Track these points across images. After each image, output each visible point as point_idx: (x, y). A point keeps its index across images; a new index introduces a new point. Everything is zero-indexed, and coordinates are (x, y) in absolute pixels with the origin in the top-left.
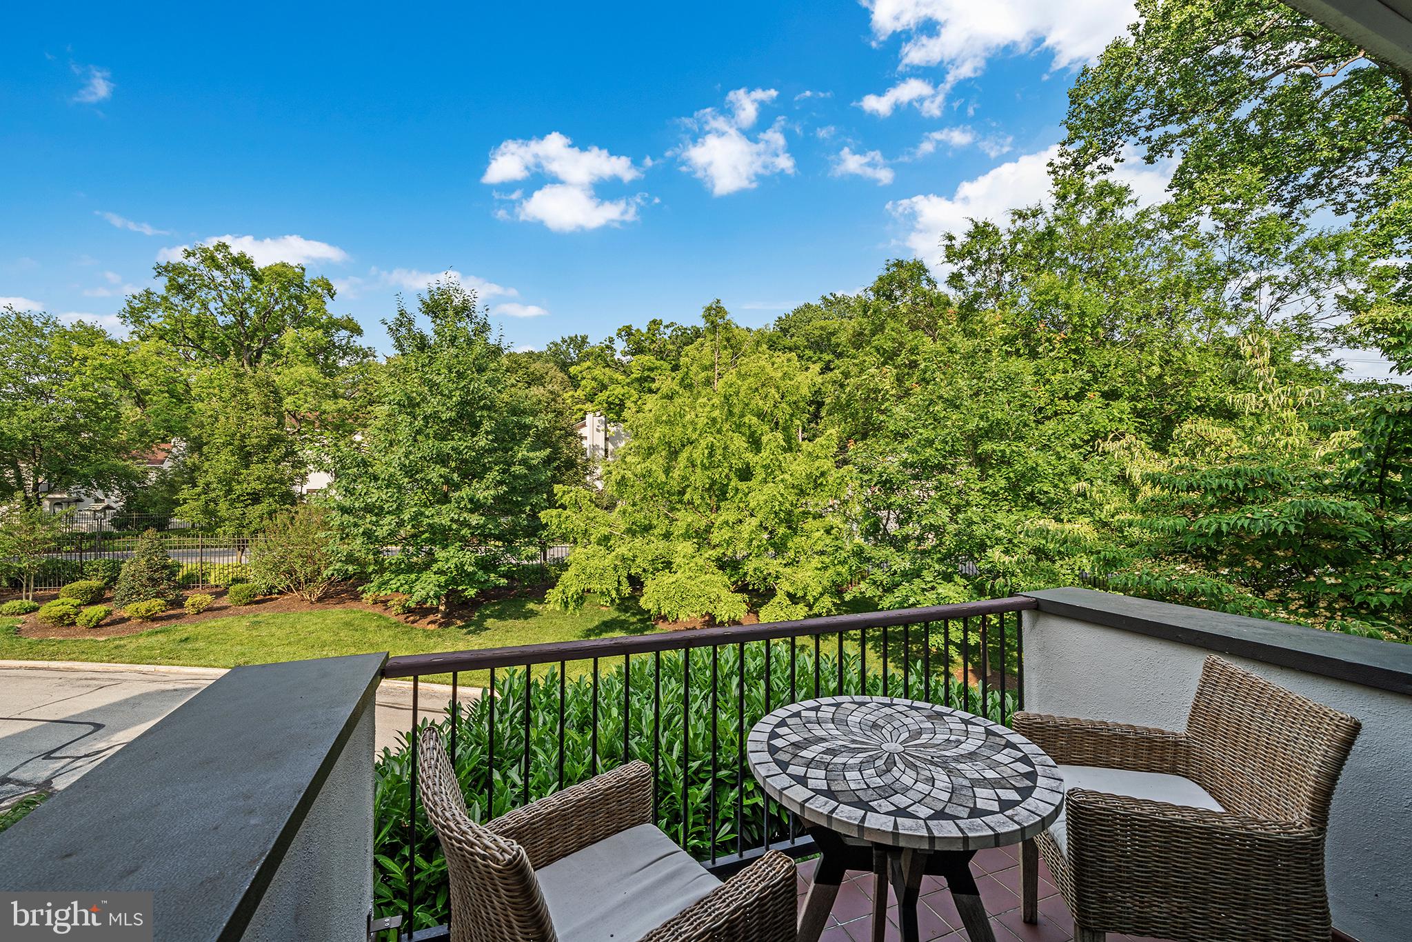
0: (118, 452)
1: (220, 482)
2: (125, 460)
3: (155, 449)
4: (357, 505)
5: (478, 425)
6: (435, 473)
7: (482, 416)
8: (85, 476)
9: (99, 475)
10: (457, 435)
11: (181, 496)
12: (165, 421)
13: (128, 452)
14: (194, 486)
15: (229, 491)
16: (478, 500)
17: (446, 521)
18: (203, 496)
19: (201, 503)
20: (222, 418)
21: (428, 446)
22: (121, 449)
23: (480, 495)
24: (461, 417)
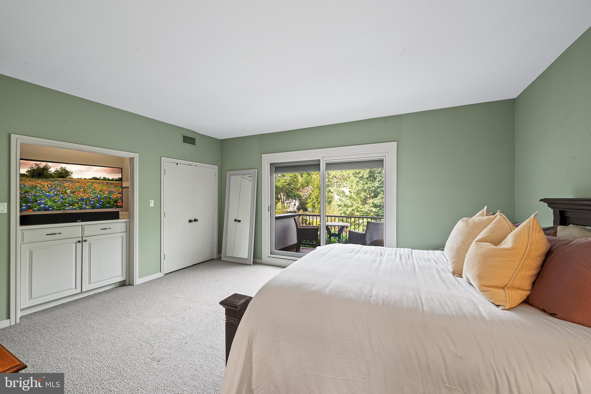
0: (298, 190)
1: (315, 198)
2: (299, 192)
3: (305, 189)
4: (342, 204)
5: (375, 179)
6: (363, 194)
7: (377, 176)
8: (292, 196)
9: (294, 196)
10: (369, 183)
11: (308, 202)
12: (306, 181)
13: (300, 190)
14: (310, 199)
15: (317, 200)
16: (375, 203)
17: (366, 210)
18: (312, 202)
19: (312, 203)
20: (316, 180)
21: (360, 187)
22: (298, 189)
23: (375, 202)
24: (370, 176)
